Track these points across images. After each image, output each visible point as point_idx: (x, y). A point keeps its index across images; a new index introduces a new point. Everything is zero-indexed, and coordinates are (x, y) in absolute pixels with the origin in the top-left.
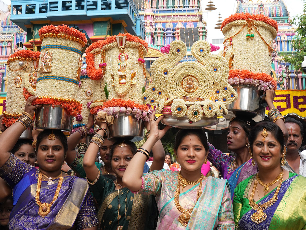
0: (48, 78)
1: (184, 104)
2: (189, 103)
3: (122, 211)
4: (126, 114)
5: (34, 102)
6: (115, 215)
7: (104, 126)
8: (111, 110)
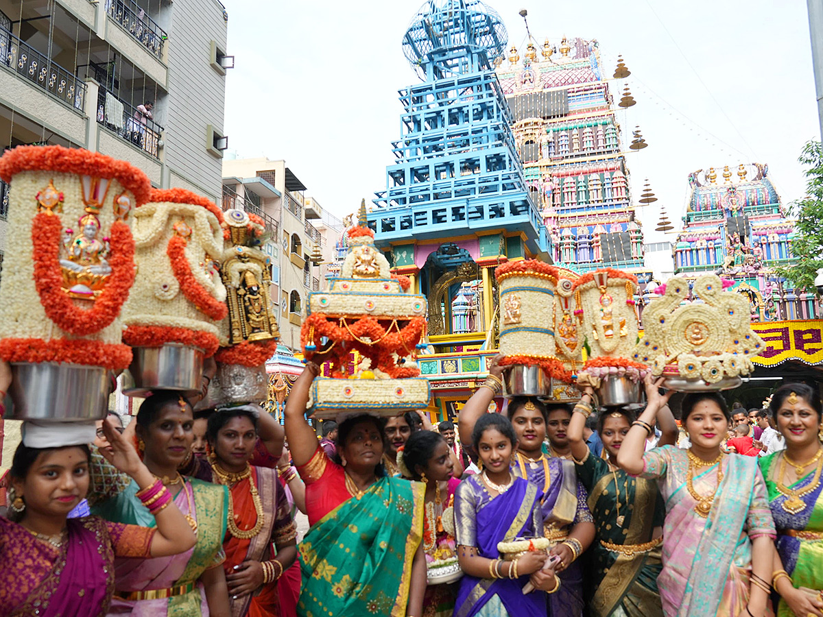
0: (517, 329)
1: (697, 361)
2: (703, 358)
3: (622, 498)
4: (618, 375)
5: (501, 362)
6: (614, 503)
7: (589, 391)
8: (597, 371)
